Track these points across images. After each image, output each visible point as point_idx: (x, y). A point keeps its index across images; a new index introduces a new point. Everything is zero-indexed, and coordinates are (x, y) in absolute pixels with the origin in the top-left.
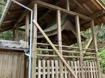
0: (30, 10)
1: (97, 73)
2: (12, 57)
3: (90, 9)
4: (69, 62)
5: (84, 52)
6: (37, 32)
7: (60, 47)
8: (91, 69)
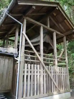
0: (21, 23)
1: (66, 76)
2: (4, 60)
3: (64, 28)
4: (47, 66)
5: (58, 60)
6: (25, 41)
7: (41, 54)
8: (63, 73)
